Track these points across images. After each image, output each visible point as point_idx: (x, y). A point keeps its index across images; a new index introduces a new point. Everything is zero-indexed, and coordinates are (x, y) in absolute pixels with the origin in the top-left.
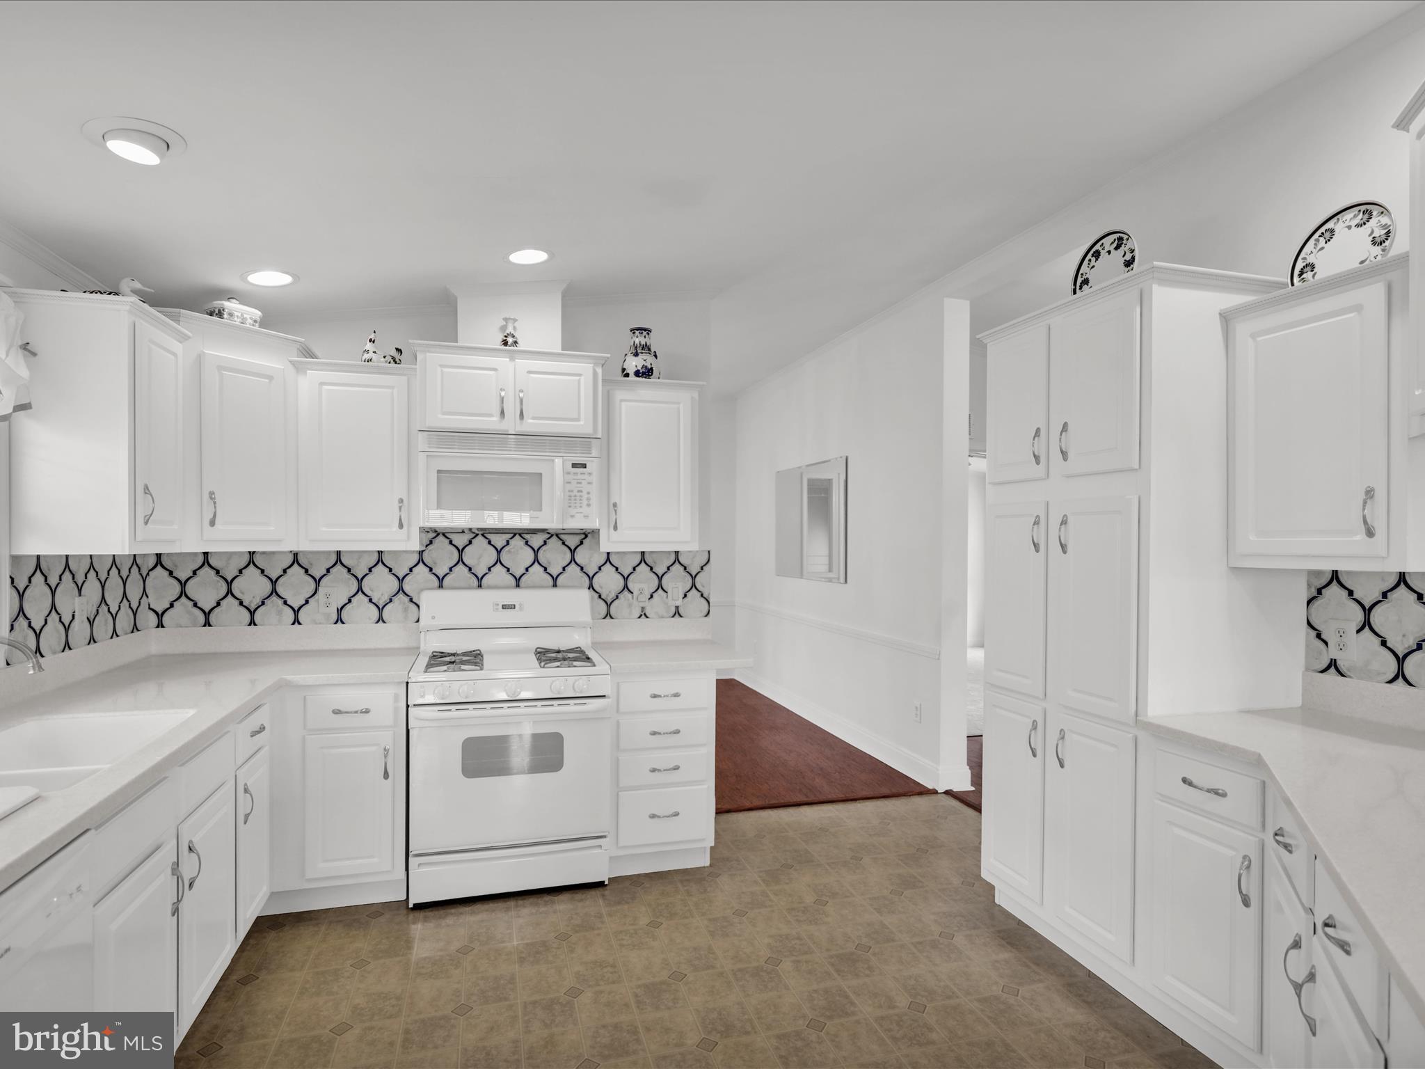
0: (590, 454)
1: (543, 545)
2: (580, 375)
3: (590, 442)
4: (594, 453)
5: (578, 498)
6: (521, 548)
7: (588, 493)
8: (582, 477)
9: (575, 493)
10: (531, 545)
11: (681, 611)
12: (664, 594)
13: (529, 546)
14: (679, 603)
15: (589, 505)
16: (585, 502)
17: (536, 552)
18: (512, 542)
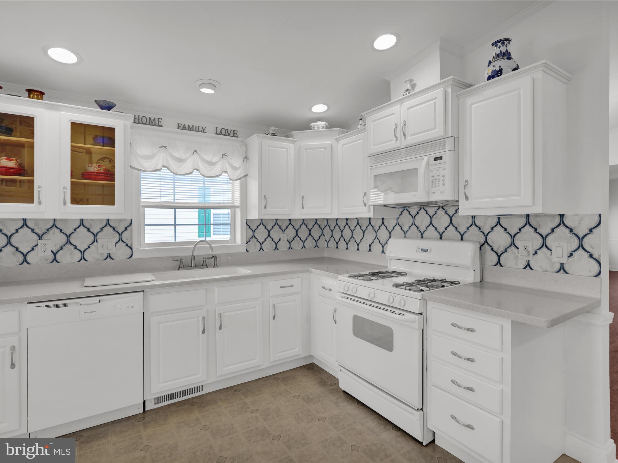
0: (445, 149)
1: (455, 213)
2: (436, 98)
3: (445, 141)
4: (448, 148)
5: (437, 180)
6: (443, 216)
7: (443, 176)
8: (440, 165)
9: (436, 177)
10: (448, 213)
11: (566, 267)
12: (549, 252)
13: (447, 214)
14: (564, 260)
15: (444, 184)
16: (441, 182)
17: (451, 218)
18: (438, 212)
